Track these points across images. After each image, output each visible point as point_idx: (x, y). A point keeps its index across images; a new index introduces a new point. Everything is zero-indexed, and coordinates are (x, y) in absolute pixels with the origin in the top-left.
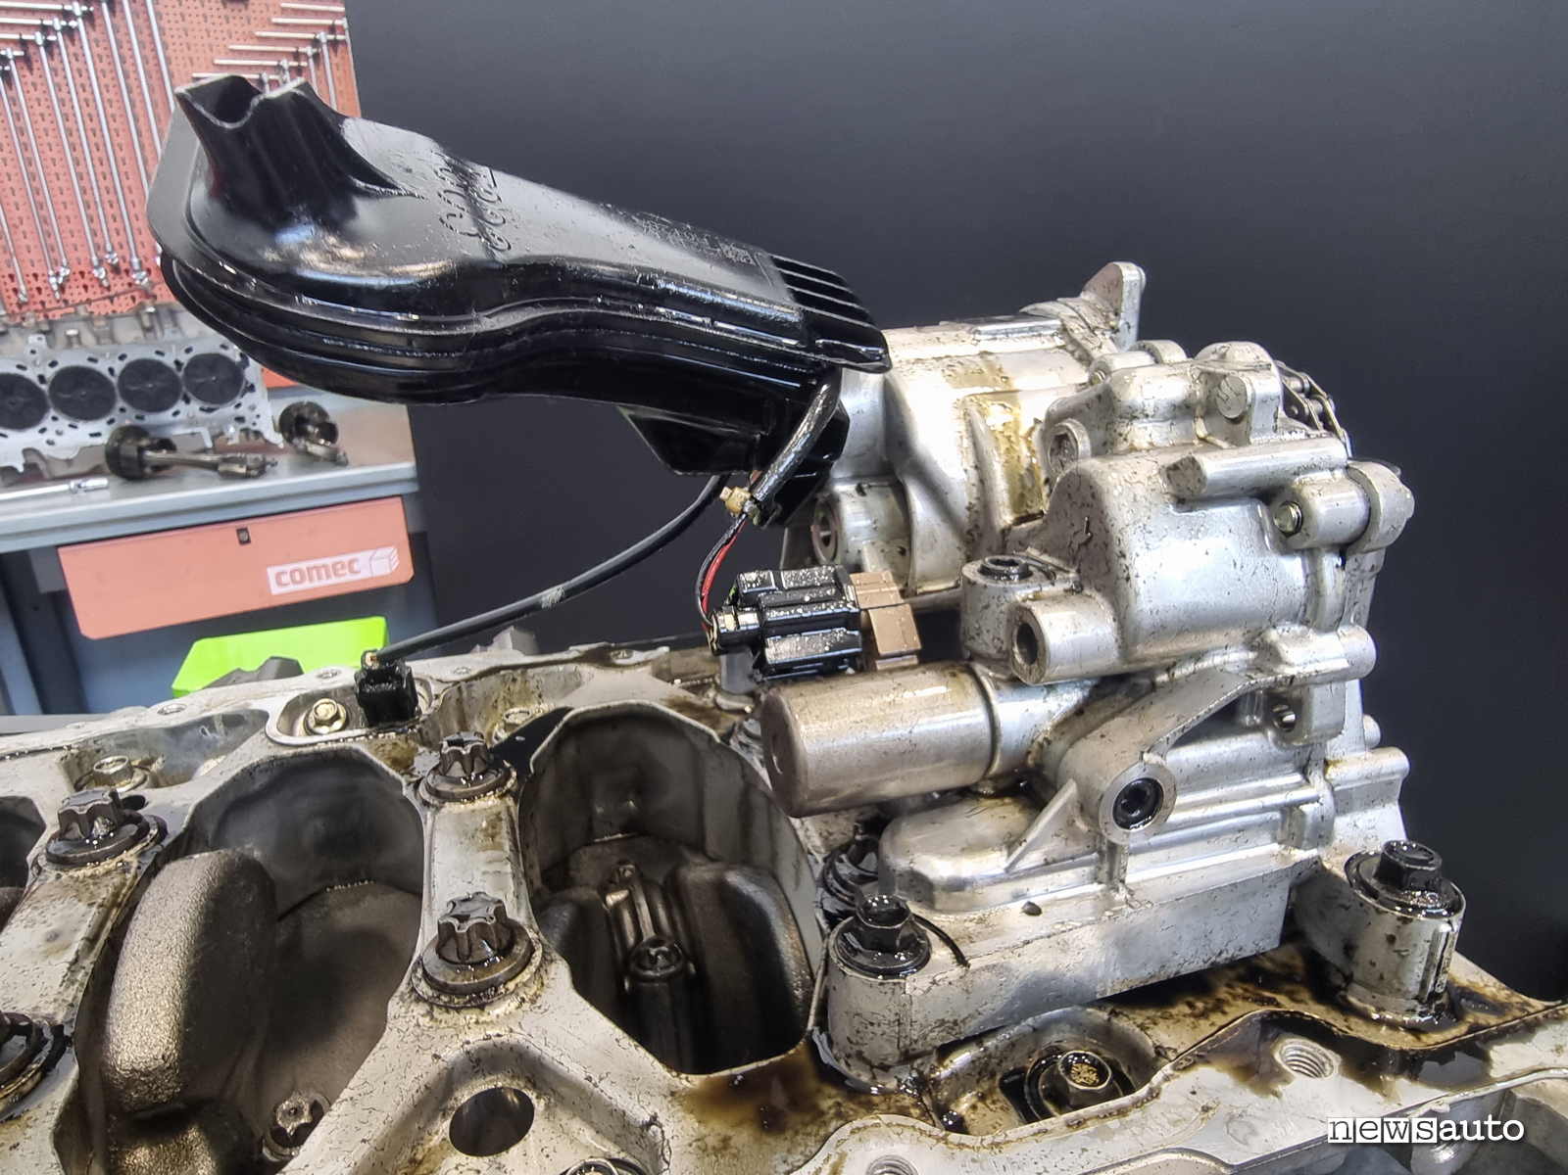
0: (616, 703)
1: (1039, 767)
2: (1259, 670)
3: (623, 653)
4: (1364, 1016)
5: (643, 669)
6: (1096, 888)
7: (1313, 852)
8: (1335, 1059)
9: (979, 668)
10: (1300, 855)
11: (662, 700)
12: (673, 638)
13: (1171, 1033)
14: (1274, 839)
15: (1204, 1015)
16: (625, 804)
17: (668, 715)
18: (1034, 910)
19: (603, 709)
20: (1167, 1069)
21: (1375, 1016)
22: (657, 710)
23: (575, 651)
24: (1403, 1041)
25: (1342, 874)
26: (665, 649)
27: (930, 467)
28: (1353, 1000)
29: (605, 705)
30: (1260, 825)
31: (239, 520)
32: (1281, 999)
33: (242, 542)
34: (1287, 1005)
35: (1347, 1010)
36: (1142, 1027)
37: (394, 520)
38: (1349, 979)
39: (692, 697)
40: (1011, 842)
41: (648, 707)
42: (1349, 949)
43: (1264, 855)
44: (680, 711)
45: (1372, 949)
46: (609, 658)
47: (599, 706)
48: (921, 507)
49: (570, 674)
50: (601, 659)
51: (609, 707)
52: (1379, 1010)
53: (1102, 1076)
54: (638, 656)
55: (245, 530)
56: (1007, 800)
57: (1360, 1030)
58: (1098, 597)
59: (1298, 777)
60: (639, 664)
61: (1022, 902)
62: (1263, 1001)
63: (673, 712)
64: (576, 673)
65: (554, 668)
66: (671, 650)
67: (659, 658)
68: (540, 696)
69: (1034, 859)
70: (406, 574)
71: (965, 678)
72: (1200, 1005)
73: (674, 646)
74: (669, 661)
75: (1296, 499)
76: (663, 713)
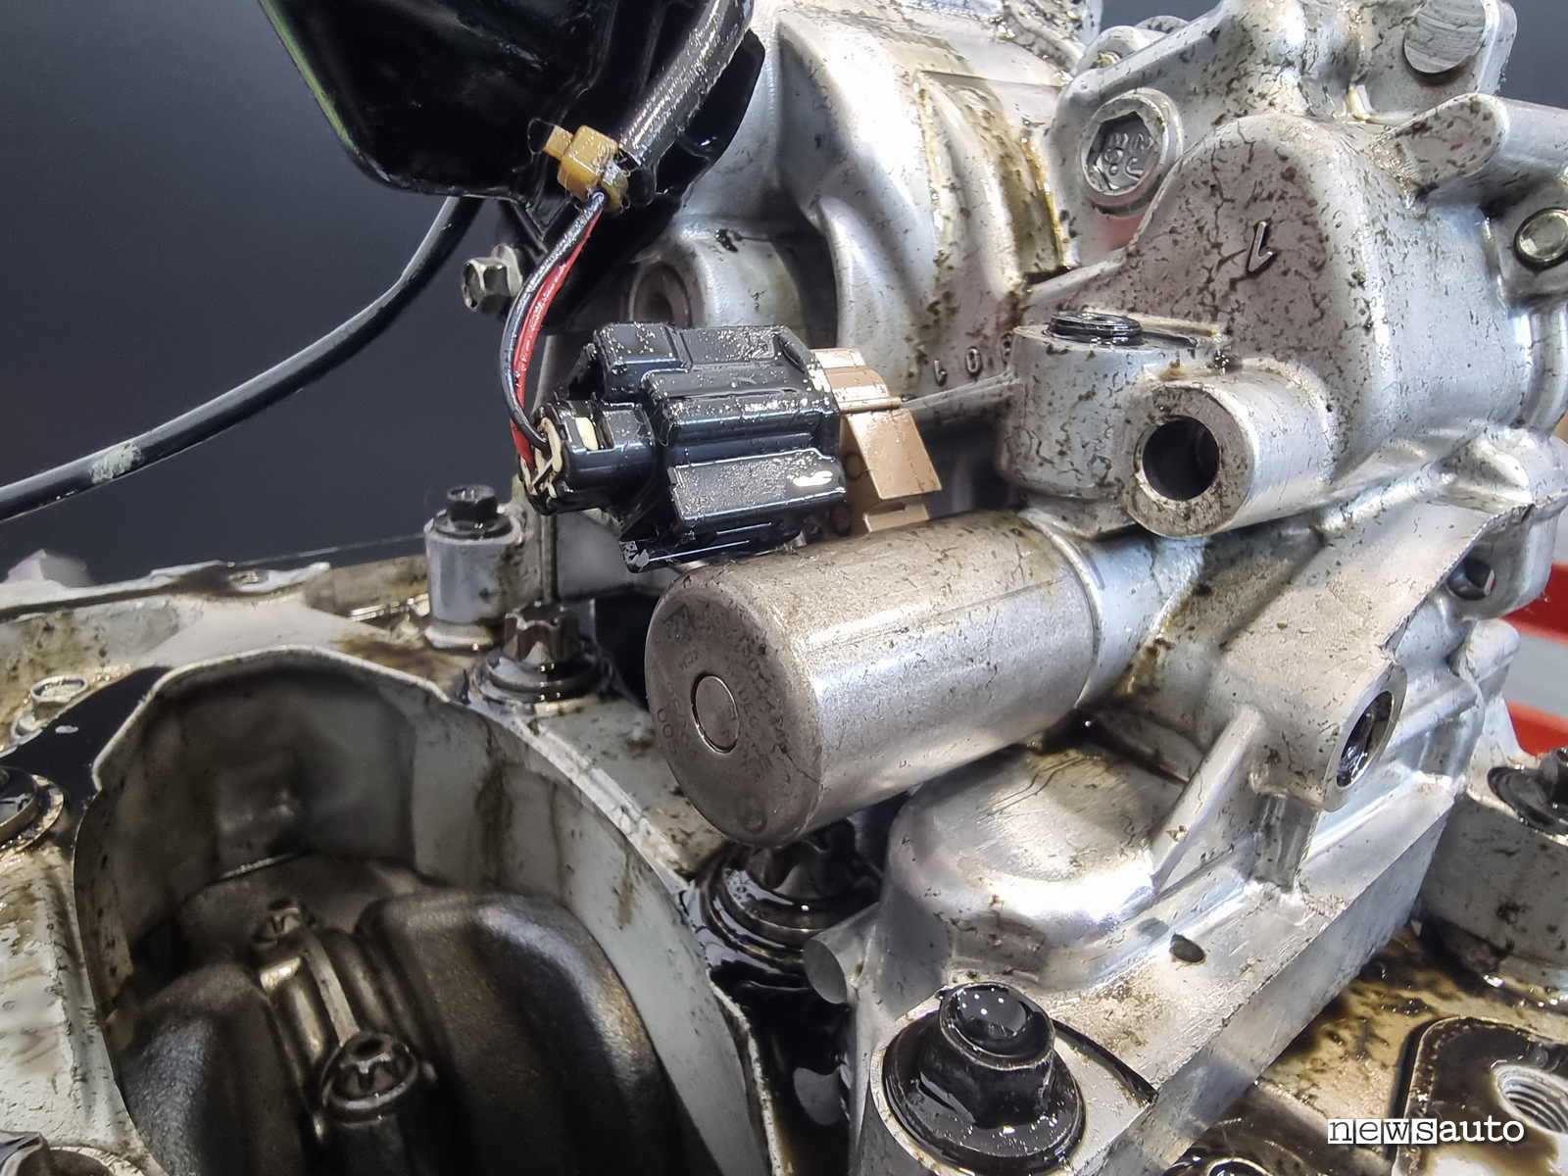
0: (253, 653)
3: (252, 575)
5: (292, 596)
6: (1254, 889)
11: (332, 642)
12: (333, 550)
16: (273, 812)
17: (347, 665)
19: (228, 663)
22: (326, 659)
23: (160, 577)
26: (323, 566)
29: (231, 657)
32: (1428, 998)
36: (1304, 1097)
39: (383, 635)
41: (309, 655)
44: (369, 658)
46: (227, 584)
47: (219, 660)
49: (157, 611)
50: (214, 586)
51: (239, 661)
54: (276, 579)
60: (282, 590)
61: (1166, 940)
62: (1410, 1009)
63: (356, 660)
64: (166, 611)
65: (126, 604)
66: (333, 567)
67: (315, 578)
68: (103, 653)
73: (336, 561)
74: (330, 585)
76: (338, 662)
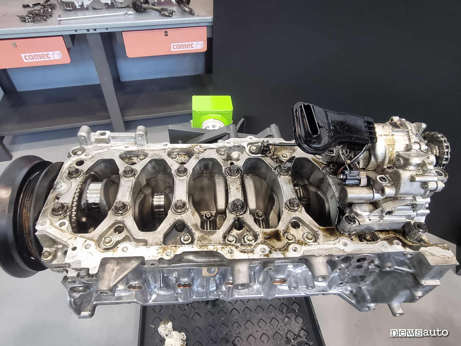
0: (303, 157)
1: (377, 203)
2: (413, 201)
4: (407, 239)
6: (379, 219)
7: (410, 221)
8: (401, 244)
9: (374, 190)
10: (408, 220)
11: (311, 158)
13: (381, 236)
14: (406, 218)
15: (386, 234)
18: (370, 220)
20: (380, 240)
21: (409, 240)
24: (411, 244)
25: (413, 224)
27: (377, 156)
28: (407, 237)
30: (404, 215)
31: (166, 29)
32: (398, 235)
33: (166, 35)
34: (398, 236)
35: (406, 238)
36: (378, 234)
37: (204, 33)
38: (408, 235)
40: (371, 212)
41: (308, 159)
42: (409, 232)
43: (404, 220)
45: (412, 233)
48: (373, 159)
52: (410, 239)
53: (371, 238)
55: (167, 32)
56: (371, 205)
57: (406, 241)
58: (395, 189)
59: (413, 212)
61: (369, 219)
62: (395, 234)
63: (313, 162)
69: (373, 215)
70: (205, 49)
71: (372, 191)
72: (387, 233)
75: (427, 185)
